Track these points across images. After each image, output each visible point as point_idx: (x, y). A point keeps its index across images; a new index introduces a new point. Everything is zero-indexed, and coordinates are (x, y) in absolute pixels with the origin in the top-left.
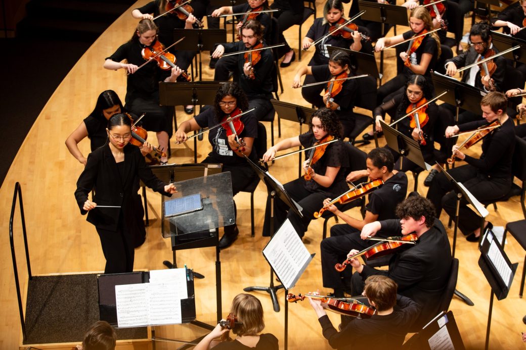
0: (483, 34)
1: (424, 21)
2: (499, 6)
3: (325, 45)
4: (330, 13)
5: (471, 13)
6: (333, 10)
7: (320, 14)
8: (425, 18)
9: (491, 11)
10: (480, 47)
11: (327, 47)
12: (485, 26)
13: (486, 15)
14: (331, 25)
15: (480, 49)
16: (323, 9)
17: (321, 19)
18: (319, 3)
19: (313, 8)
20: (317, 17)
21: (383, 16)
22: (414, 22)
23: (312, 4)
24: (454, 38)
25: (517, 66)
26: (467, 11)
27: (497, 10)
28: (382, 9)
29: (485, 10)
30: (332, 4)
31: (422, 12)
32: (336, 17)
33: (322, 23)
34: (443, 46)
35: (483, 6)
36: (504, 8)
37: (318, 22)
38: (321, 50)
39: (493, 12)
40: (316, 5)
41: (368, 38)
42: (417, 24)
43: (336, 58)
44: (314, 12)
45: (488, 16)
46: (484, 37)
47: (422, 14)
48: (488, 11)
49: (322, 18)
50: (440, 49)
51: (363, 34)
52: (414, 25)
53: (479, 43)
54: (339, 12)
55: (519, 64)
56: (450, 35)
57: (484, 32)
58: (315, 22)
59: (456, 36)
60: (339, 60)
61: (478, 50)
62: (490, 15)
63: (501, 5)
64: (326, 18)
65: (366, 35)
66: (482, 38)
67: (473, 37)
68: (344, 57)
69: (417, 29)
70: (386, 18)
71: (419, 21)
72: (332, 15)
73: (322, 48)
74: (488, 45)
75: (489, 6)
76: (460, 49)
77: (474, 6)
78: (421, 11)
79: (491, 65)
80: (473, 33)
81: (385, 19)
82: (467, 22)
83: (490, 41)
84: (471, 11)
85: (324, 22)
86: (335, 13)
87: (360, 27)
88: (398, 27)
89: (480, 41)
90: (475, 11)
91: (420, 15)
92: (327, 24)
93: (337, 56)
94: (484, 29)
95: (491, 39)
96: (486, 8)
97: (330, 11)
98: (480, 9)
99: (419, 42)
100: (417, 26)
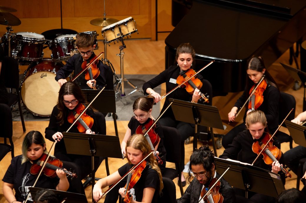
0: (205, 162)
1: (142, 151)
2: (223, 129)
3: (27, 188)
4: (30, 150)
5: (192, 138)
6: (34, 146)
7: (18, 151)
8: (144, 148)
9: (214, 134)
10: (204, 177)
11: (29, 188)
12: (206, 153)
13: (208, 140)
14: (32, 163)
15: (203, 179)
16: (21, 145)
17: (20, 157)
18: (16, 138)
19: (10, 144)
20: (15, 155)
21: (92, 147)
22: (132, 152)
23: (8, 139)
24: (175, 169)
25: (249, 197)
26: (188, 137)
27: (220, 133)
28: (90, 140)
29: (207, 134)
30: (31, 139)
31: (140, 142)
32: (38, 153)
33: (21, 162)
34: (164, 178)
35: (205, 129)
36: (228, 131)
37: (16, 161)
38: (22, 193)
39: (216, 136)
40: (13, 140)
41: (74, 174)
42: (134, 155)
43: (41, 198)
44: (11, 149)
45: (211, 140)
46: (207, 166)
47: (139, 144)
48: (210, 135)
49: (21, 155)
50: (162, 182)
51: (68, 170)
52: (131, 155)
53: (202, 173)
54: (41, 147)
55: (251, 194)
56: (169, 165)
57: (206, 160)
58: (12, 161)
59: (177, 166)
60: (46, 201)
61: (201, 180)
62: (213, 140)
63: (225, 127)
64: (26, 156)
65: (72, 172)
66: (205, 167)
67: (193, 167)
68: (50, 196)
69: (134, 160)
70: (96, 150)
71: (137, 152)
72: (33, 152)
73: (23, 190)
74: (211, 174)
75: (211, 129)
76: (183, 180)
77: (194, 131)
78: (138, 141)
79: (217, 197)
80: (193, 162)
81: (94, 151)
82: (188, 149)
83: (214, 169)
84: (192, 136)
85: (24, 161)
86: (36, 150)
87: (65, 162)
88: (110, 159)
89: (203, 170)
90: (197, 137)
91: (138, 145)
92: (28, 162)
93: (43, 196)
94: (205, 157)
95: (214, 167)
96: (208, 132)
97: (31, 148)
98: (201, 133)
99: (138, 174)
100: (135, 157)
